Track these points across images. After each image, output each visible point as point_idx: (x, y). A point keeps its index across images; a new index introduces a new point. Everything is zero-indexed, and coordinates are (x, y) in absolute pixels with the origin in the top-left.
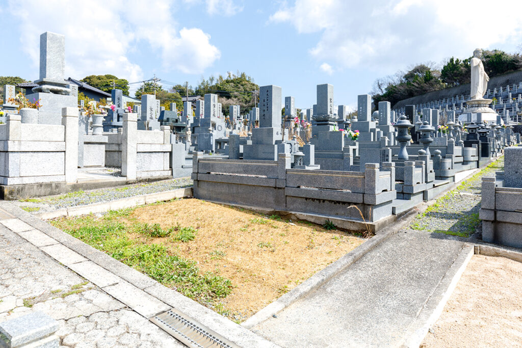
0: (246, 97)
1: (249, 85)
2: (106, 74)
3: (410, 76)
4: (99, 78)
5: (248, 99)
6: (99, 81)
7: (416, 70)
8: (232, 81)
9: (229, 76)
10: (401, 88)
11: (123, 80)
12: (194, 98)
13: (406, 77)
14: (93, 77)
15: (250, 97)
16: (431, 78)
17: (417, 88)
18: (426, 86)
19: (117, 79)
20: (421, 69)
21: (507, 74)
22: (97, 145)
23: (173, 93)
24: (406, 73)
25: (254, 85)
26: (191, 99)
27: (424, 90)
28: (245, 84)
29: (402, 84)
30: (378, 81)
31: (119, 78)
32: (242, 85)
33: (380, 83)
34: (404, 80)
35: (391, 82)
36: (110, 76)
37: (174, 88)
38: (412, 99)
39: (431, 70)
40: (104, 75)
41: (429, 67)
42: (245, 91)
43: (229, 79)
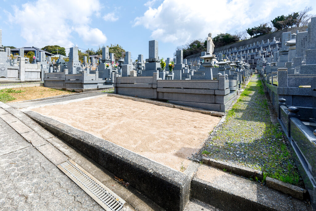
0: (119, 55)
1: (120, 50)
2: (55, 45)
3: (192, 45)
4: (51, 47)
5: (120, 56)
6: (51, 48)
7: (194, 42)
8: (113, 48)
9: (112, 46)
10: (188, 51)
11: (62, 48)
12: (95, 56)
13: (190, 46)
14: (49, 46)
15: (121, 55)
16: (200, 46)
17: (194, 50)
18: (198, 50)
19: (60, 47)
20: (197, 42)
21: (231, 44)
22: (14, 70)
23: (86, 54)
24: (190, 44)
25: (122, 50)
26: (94, 56)
27: (197, 52)
28: (119, 49)
29: (188, 49)
30: (178, 48)
31: (61, 47)
32: (117, 50)
33: (179, 48)
34: (189, 47)
35: (184, 48)
36: (57, 46)
37: (87, 51)
38: (192, 55)
39: (201, 42)
40: (54, 45)
41: (200, 41)
42: (119, 52)
43: (111, 47)
